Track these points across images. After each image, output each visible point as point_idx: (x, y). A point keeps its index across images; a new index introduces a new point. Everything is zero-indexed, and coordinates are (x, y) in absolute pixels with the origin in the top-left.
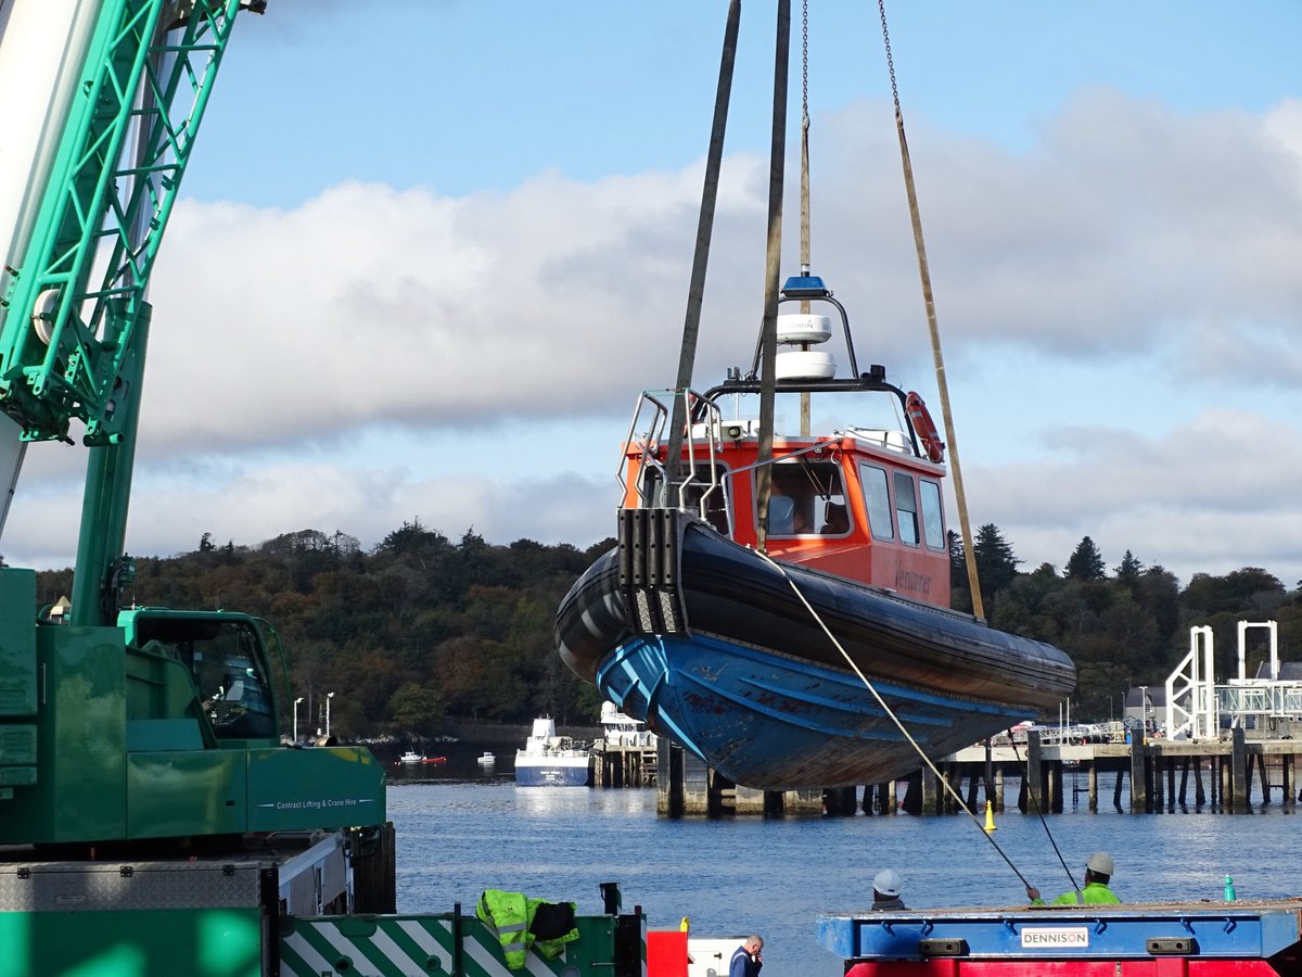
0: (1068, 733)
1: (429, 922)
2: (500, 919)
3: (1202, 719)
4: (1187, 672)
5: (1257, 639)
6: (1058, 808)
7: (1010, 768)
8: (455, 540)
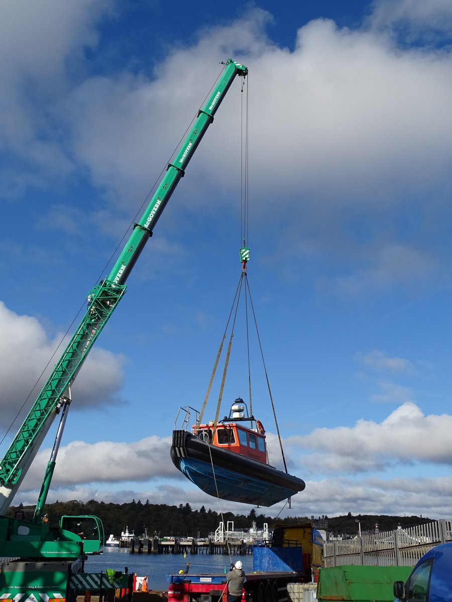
0: (198, 540)
1: (97, 575)
2: (109, 574)
3: (221, 538)
4: (219, 530)
5: (230, 524)
6: (197, 553)
7: (189, 546)
8: (100, 502)
